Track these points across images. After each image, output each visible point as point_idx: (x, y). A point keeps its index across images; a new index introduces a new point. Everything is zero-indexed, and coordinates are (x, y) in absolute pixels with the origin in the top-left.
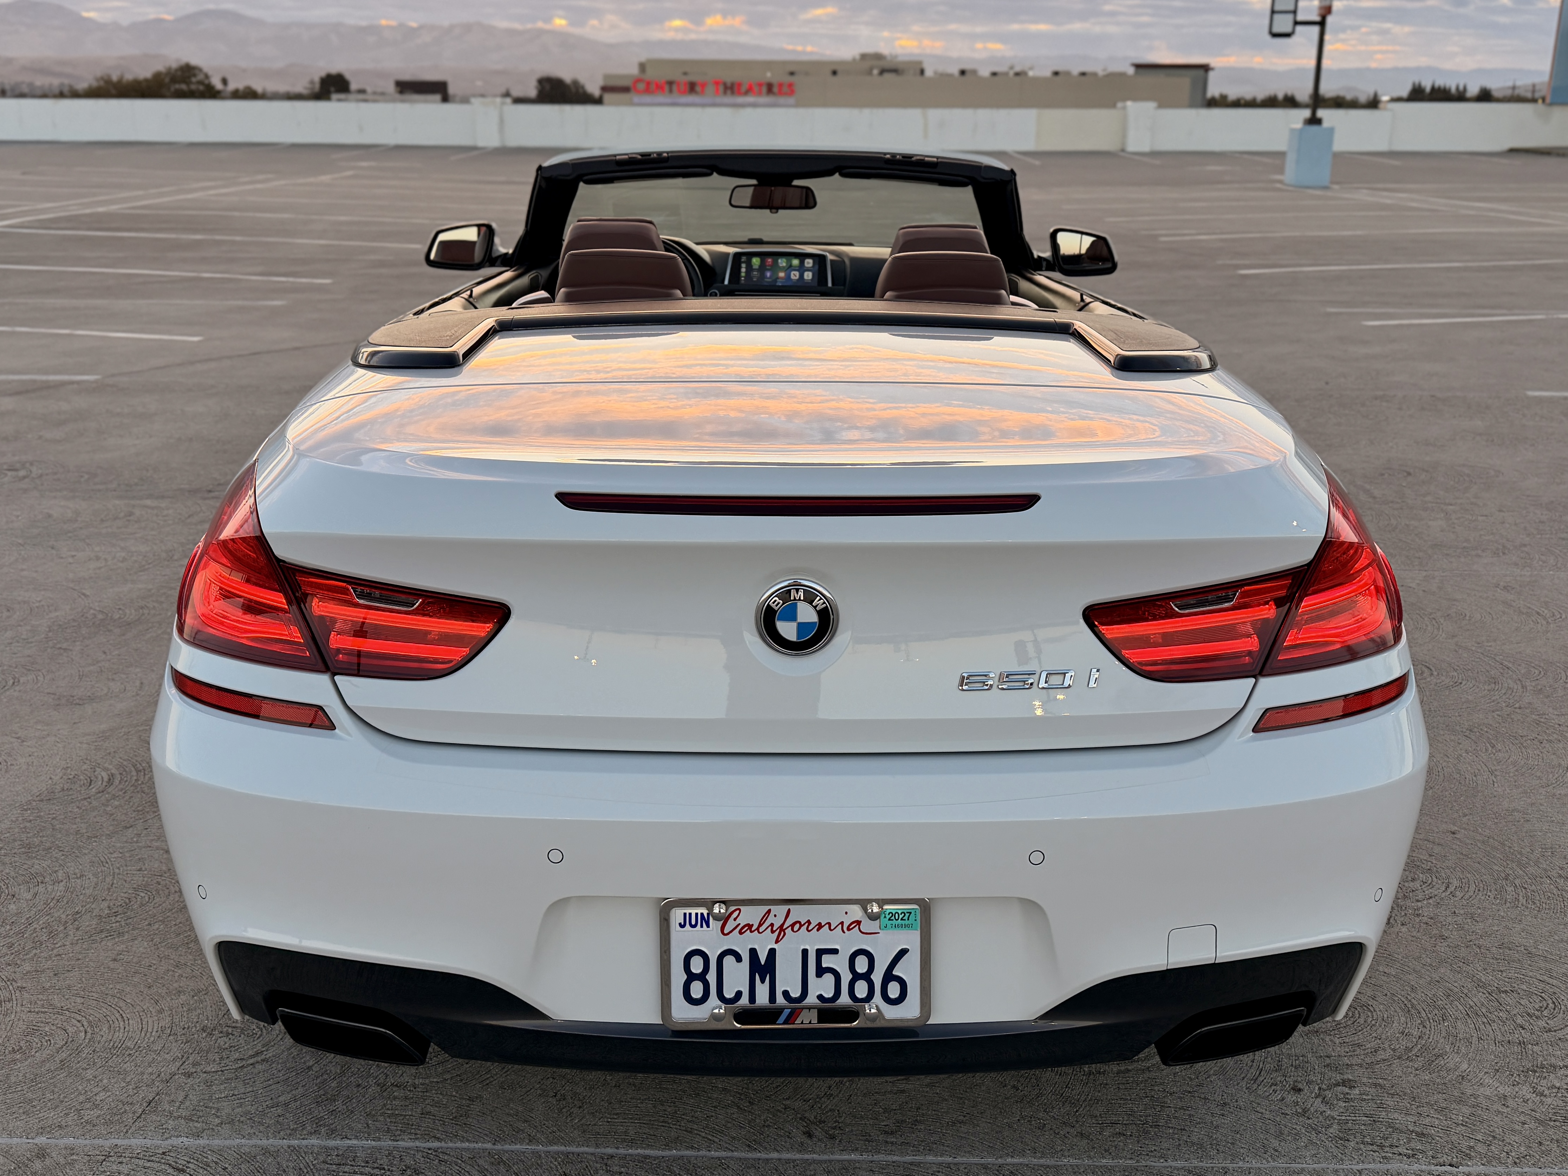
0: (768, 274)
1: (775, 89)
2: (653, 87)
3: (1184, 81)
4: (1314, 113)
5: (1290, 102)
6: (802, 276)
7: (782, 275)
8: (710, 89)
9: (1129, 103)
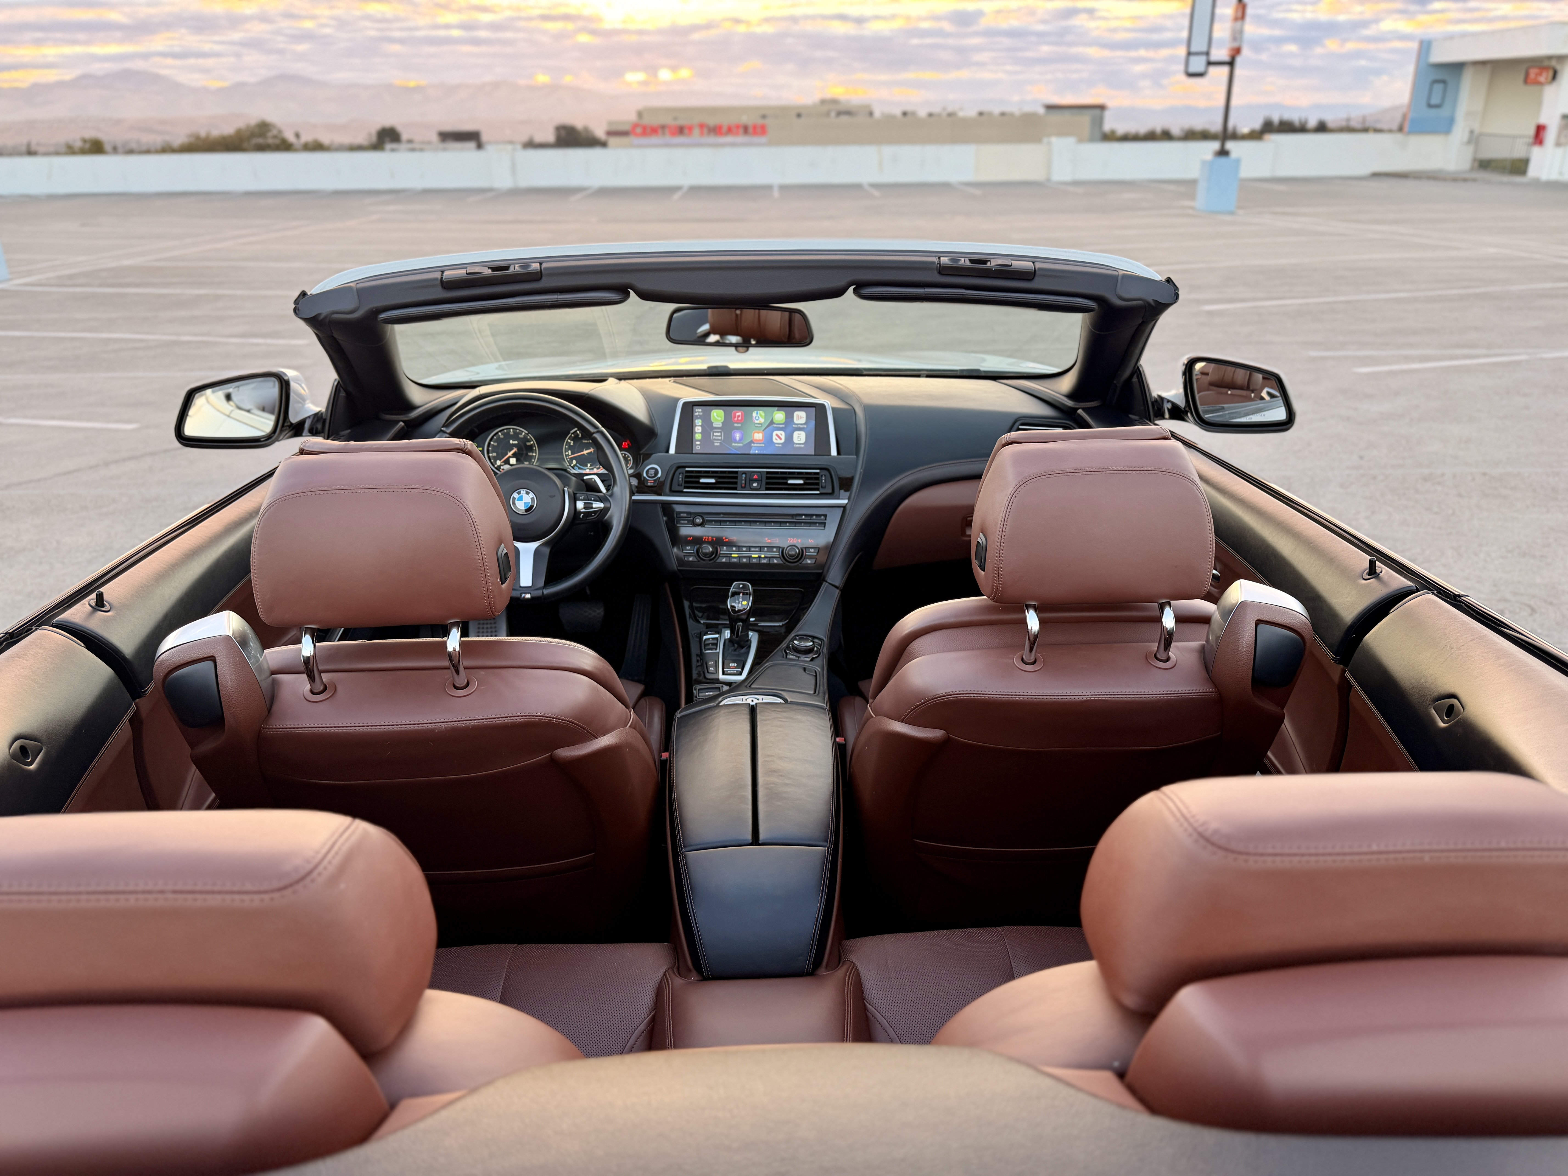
0: (738, 436)
1: (751, 130)
2: (648, 130)
3: (1085, 119)
4: (1223, 145)
5: (1205, 136)
6: (789, 438)
7: (758, 436)
8: (696, 131)
9: (1054, 140)
